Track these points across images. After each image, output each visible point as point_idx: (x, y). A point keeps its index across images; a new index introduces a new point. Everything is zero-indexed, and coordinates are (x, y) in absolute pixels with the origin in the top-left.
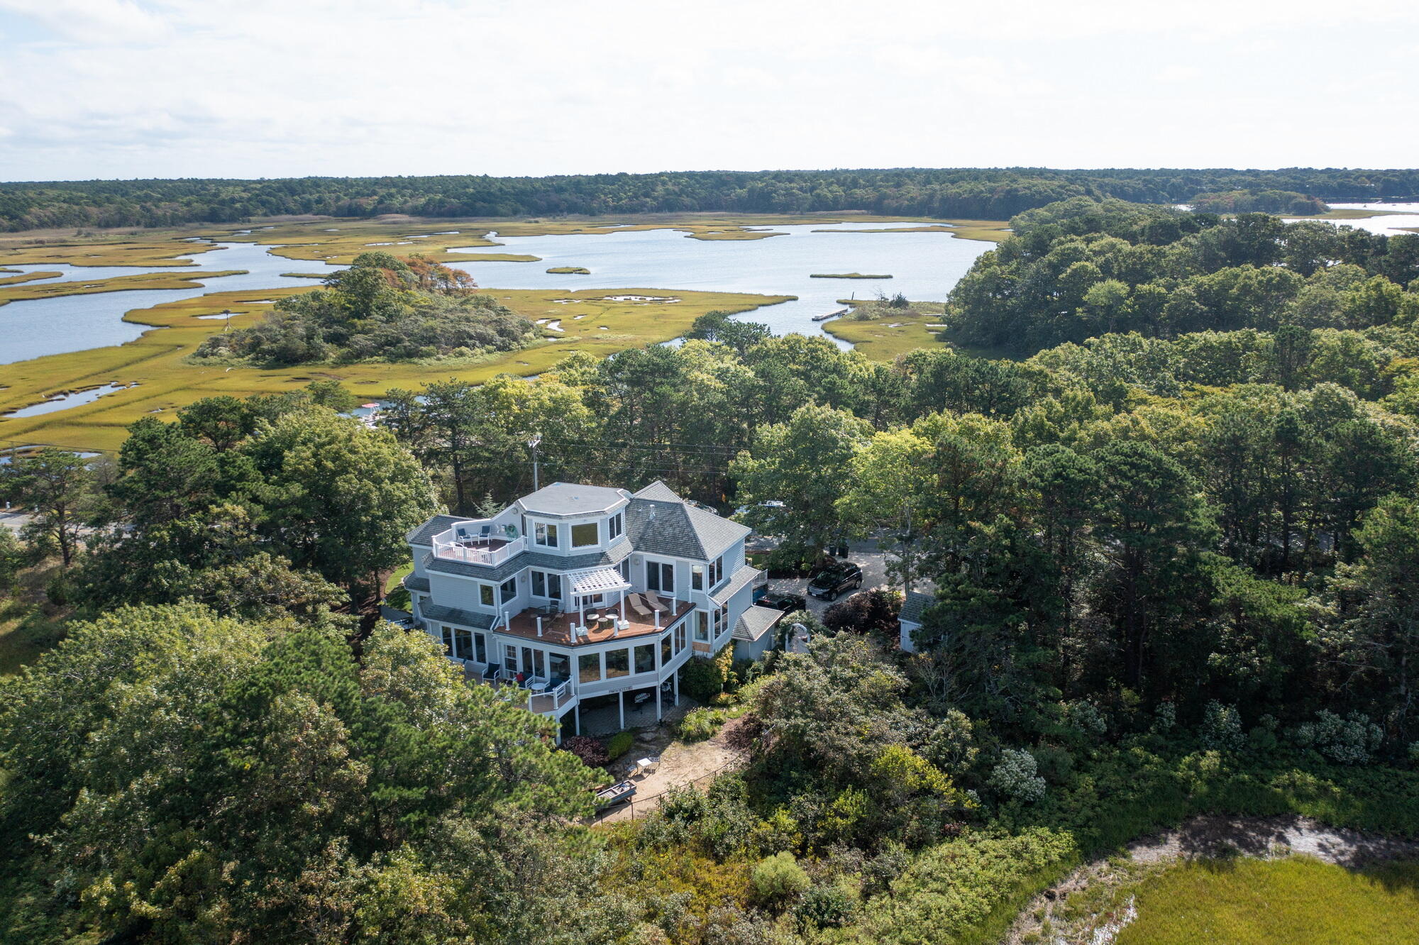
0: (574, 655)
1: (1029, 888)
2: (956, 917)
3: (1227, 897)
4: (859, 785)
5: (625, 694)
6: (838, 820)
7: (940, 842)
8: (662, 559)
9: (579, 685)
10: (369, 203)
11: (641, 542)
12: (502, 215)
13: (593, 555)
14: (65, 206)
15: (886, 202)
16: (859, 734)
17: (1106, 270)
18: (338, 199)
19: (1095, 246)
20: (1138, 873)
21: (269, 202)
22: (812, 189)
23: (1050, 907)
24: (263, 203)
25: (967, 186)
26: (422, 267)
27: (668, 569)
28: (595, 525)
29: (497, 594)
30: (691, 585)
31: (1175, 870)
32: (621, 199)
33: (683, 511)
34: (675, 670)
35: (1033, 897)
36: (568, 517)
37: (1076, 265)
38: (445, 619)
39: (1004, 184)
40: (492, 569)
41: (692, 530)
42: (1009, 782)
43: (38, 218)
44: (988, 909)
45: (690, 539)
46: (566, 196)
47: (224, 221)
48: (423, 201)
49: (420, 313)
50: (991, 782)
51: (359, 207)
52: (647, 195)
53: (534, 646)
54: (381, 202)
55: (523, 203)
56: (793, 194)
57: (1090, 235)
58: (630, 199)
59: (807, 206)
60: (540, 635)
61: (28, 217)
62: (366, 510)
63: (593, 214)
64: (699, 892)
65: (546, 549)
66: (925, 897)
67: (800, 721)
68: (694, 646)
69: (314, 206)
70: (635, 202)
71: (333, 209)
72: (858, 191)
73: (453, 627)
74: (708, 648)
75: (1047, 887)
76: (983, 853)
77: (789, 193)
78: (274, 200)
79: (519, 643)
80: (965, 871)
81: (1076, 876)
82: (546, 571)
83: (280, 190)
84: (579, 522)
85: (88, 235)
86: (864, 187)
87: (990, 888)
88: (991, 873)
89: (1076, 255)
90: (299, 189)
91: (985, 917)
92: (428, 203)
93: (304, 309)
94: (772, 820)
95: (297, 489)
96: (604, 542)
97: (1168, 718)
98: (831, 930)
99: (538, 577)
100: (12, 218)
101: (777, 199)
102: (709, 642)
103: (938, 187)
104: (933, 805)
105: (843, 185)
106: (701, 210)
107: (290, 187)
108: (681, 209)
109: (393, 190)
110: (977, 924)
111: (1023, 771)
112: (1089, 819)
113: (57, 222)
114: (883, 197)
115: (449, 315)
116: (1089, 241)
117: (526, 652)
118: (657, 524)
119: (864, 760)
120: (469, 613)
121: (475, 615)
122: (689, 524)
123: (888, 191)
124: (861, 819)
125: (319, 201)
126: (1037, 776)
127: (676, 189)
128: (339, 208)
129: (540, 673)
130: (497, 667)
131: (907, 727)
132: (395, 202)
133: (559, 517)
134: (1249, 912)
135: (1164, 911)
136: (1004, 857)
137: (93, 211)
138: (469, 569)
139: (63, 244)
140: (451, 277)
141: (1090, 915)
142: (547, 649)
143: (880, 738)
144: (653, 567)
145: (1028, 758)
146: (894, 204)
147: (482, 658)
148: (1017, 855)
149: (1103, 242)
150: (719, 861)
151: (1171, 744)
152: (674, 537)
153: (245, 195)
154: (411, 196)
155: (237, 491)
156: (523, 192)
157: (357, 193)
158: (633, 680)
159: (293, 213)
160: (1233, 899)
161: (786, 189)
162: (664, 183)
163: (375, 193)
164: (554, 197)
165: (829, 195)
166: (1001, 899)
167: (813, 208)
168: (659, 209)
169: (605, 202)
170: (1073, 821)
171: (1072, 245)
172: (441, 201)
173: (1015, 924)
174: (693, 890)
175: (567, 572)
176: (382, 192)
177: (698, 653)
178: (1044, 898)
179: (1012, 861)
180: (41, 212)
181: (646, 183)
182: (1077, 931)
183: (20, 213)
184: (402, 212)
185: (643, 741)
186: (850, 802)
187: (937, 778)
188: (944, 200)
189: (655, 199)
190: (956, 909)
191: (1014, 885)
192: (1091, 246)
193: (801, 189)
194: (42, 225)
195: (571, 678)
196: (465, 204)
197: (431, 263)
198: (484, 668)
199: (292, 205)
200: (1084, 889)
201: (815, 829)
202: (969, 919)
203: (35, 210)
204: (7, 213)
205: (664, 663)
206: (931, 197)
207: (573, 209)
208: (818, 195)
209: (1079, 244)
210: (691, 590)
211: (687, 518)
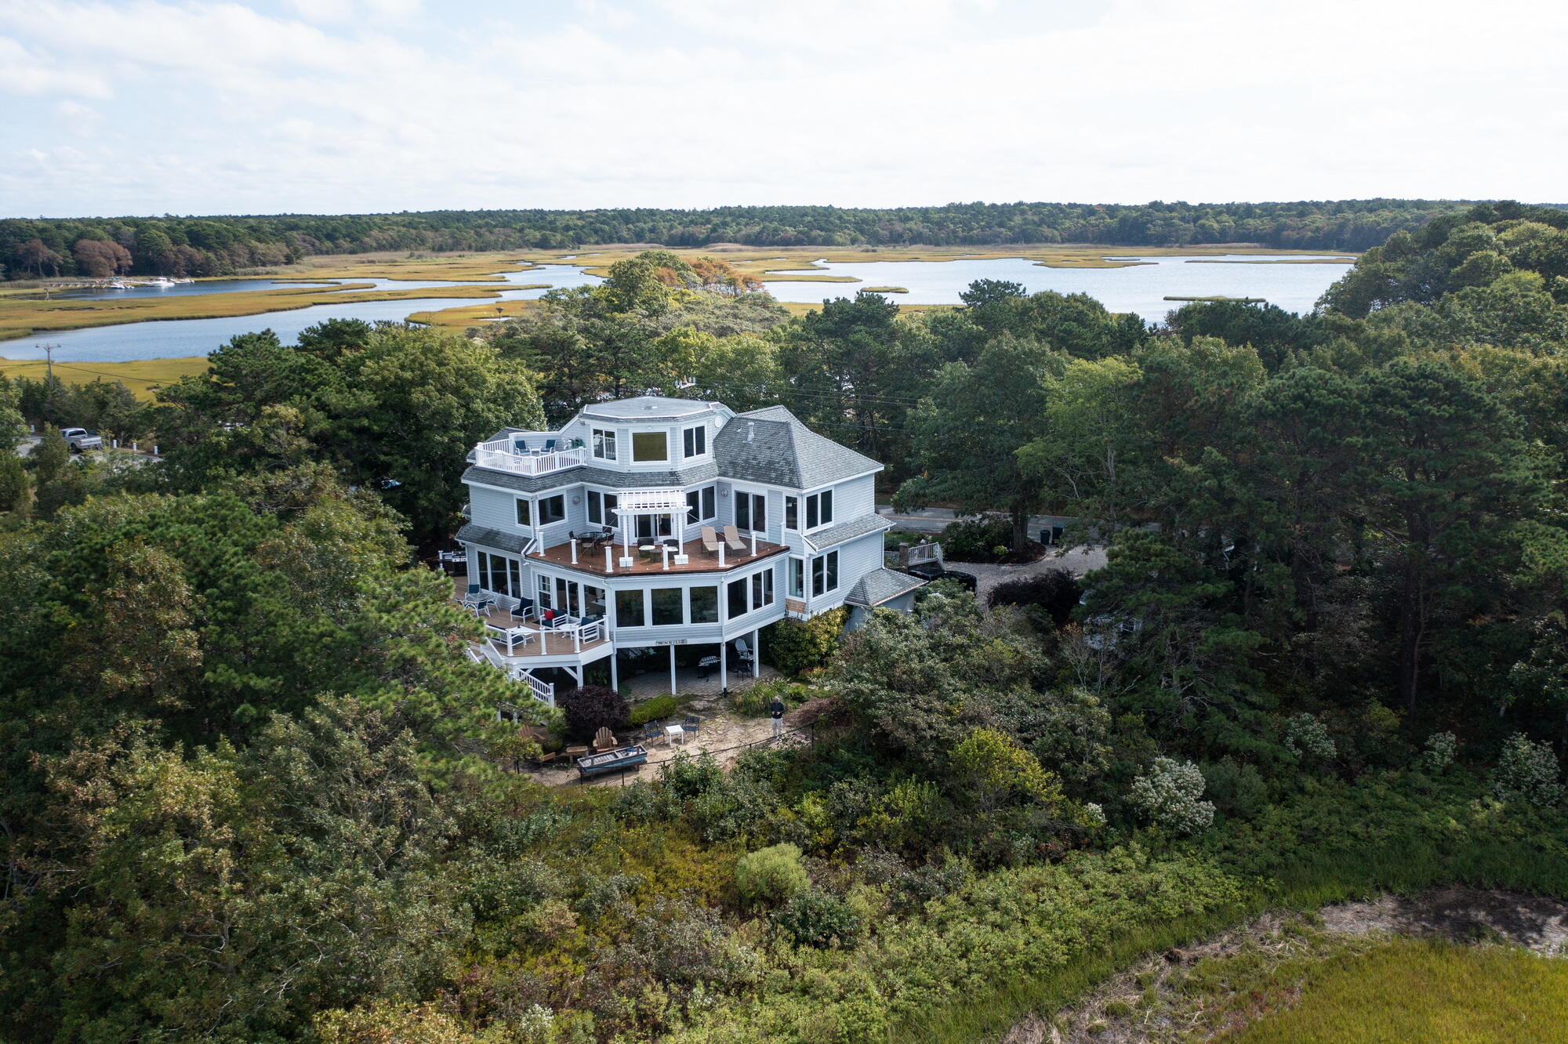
0: (610, 590)
1: (1141, 941)
2: (1009, 961)
3: (1459, 997)
4: (928, 775)
5: (676, 647)
6: (885, 817)
7: (1028, 864)
8: (753, 488)
9: (616, 629)
10: (702, 231)
11: (732, 467)
12: (839, 244)
13: (660, 474)
14: (403, 230)
15: (1285, 233)
16: (948, 712)
17: (1521, 262)
18: (671, 228)
19: (1507, 235)
20: (1323, 948)
21: (603, 231)
22: (1195, 220)
23: (1169, 971)
24: (596, 232)
25: (1386, 214)
26: (709, 271)
27: (760, 501)
28: (664, 434)
29: (534, 512)
30: (784, 522)
31: (1386, 951)
32: (972, 229)
33: (789, 431)
34: (755, 628)
35: (1144, 956)
36: (627, 421)
37: (1477, 254)
38: (479, 541)
39: (1437, 213)
40: (529, 479)
41: (793, 453)
42: (1153, 799)
43: (377, 240)
44: (1063, 960)
45: (788, 463)
46: (911, 225)
47: (554, 248)
48: (757, 229)
49: (686, 308)
50: (1129, 798)
51: (692, 235)
52: (1001, 225)
53: (569, 577)
54: (714, 230)
55: (862, 232)
56: (1172, 225)
57: (1503, 222)
58: (983, 228)
59: (1188, 238)
60: (574, 562)
61: (367, 239)
62: (445, 428)
63: (937, 244)
64: (658, 880)
65: (603, 463)
66: (969, 929)
67: (866, 687)
68: (788, 605)
69: (647, 235)
70: (988, 232)
71: (665, 238)
72: (1251, 221)
73: (490, 551)
74: (803, 608)
75: (1172, 945)
76: (1087, 887)
77: (1168, 222)
78: (606, 228)
79: (554, 573)
80: (1049, 906)
81: (1226, 938)
82: (602, 490)
83: (614, 218)
84: (643, 429)
85: (420, 257)
86: (1261, 216)
87: (1076, 932)
88: (1086, 914)
89: (1481, 242)
90: (634, 218)
91: (1056, 969)
92: (761, 232)
93: (569, 305)
94: (797, 808)
95: (367, 399)
96: (676, 459)
97: (1442, 753)
98: (810, 950)
99: (593, 497)
100: (353, 240)
101: (1152, 230)
102: (804, 600)
103: (1351, 216)
104: (1032, 816)
105: (1234, 214)
106: (1063, 242)
107: (625, 216)
108: (1039, 241)
109: (729, 219)
110: (1039, 977)
111: (1179, 788)
112: (1270, 866)
113: (395, 246)
114: (1283, 227)
115: (717, 312)
116: (1499, 230)
117: (561, 583)
118: (754, 445)
119: (944, 744)
120: (505, 535)
121: (511, 537)
122: (791, 446)
123: (1288, 222)
124: (916, 820)
125: (652, 230)
126: (1204, 798)
127: (1036, 218)
128: (671, 236)
129: (574, 610)
130: (530, 602)
131: (1023, 713)
132: (729, 230)
133: (617, 421)
134: (1491, 1022)
135: (1347, 1002)
136: (1115, 897)
137: (430, 234)
138: (506, 478)
139: (393, 263)
140: (740, 282)
141: (1224, 992)
142: (583, 581)
143: (977, 719)
144: (742, 498)
145: (1192, 772)
146: (1294, 235)
147: (516, 594)
148: (1138, 896)
149: (1522, 227)
150: (705, 844)
151: (1436, 787)
152: (771, 463)
153: (580, 223)
154: (747, 224)
155: (302, 395)
156: (864, 221)
157: (692, 222)
158: (688, 632)
159: (626, 242)
160: (1470, 1001)
161: (1165, 219)
162: (1023, 212)
163: (708, 221)
164: (899, 227)
165: (1216, 226)
166: (1090, 950)
167: (1195, 241)
168: (1014, 240)
169: (954, 232)
170: (1244, 867)
171: (1476, 232)
172: (776, 230)
173: (1102, 986)
174: (651, 875)
175: (622, 490)
176: (716, 220)
177: (793, 614)
178: (1163, 962)
179: (1129, 905)
180: (380, 236)
181: (1001, 214)
182: (1194, 1010)
183: (360, 236)
184: (736, 241)
185: (691, 709)
186: (907, 795)
187: (1034, 776)
188: (1358, 230)
189: (1011, 229)
190: (1013, 951)
191: (1115, 934)
192: (1502, 235)
193: (1183, 219)
194: (381, 248)
195: (606, 618)
196: (800, 232)
197: (721, 267)
198: (516, 604)
199: (625, 234)
200: (1229, 956)
201: (853, 827)
202: (1028, 967)
203: (375, 233)
204: (348, 236)
205: (732, 615)
206: (1342, 226)
207: (916, 239)
208: (1203, 226)
209: (1487, 231)
210: (784, 529)
211: (791, 439)
